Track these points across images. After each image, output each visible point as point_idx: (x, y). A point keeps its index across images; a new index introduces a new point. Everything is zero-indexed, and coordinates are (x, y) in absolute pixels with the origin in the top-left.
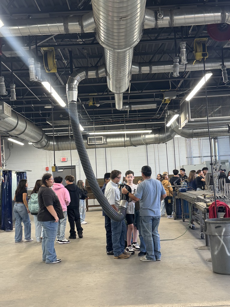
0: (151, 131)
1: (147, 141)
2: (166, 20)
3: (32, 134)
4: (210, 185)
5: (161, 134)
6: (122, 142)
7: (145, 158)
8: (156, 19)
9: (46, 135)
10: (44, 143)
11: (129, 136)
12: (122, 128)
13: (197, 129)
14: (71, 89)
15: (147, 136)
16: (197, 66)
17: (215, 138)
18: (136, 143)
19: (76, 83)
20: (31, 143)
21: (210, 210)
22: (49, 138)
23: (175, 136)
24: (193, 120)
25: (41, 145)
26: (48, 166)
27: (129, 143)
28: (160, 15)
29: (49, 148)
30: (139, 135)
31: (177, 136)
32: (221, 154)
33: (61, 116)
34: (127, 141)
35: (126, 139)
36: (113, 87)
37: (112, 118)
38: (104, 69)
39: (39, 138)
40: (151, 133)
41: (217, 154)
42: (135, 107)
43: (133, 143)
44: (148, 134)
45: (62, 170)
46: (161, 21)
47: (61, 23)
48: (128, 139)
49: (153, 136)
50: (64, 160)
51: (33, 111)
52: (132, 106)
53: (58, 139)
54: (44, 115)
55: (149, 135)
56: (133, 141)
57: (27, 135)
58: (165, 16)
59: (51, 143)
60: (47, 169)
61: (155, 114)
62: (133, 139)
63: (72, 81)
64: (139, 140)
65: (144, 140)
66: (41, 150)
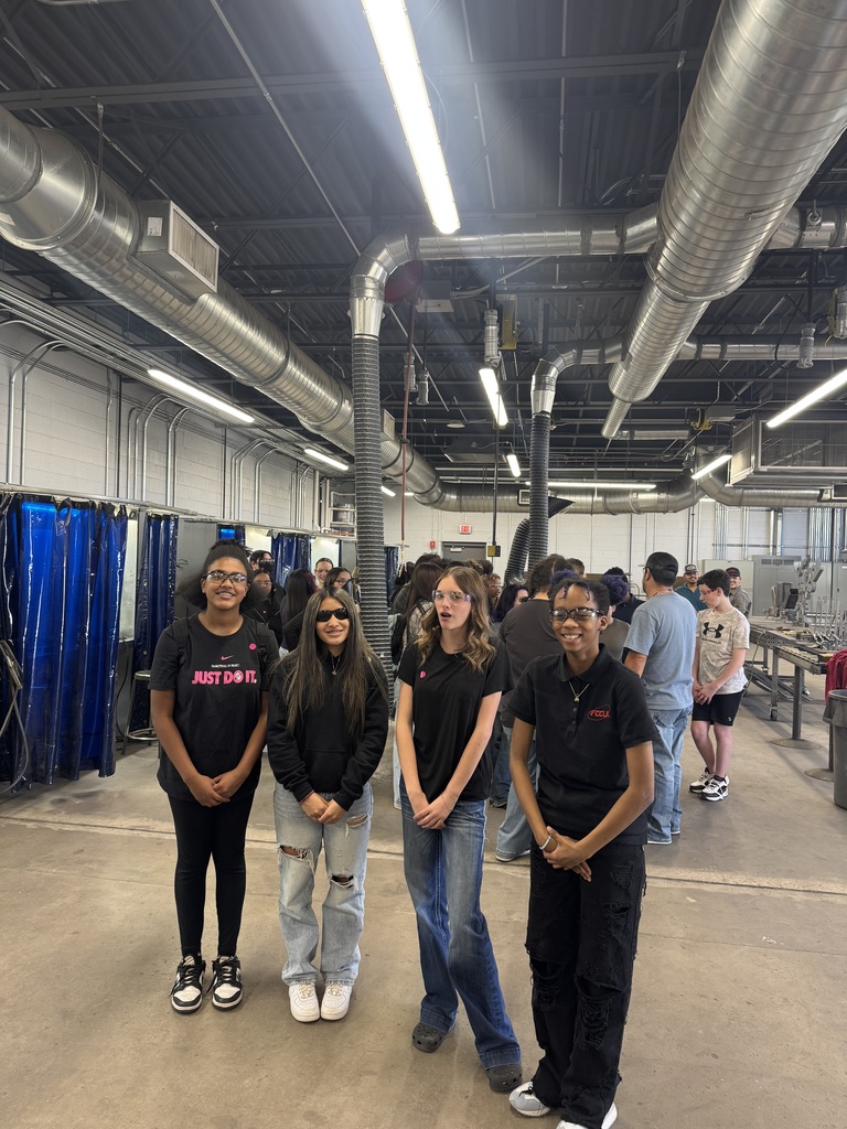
0: (654, 486)
1: (641, 506)
2: (826, 230)
3: (418, 477)
4: (787, 607)
5: (672, 494)
6: (587, 504)
7: (626, 538)
8: (803, 226)
9: (441, 480)
10: (435, 496)
11: (602, 492)
12: (589, 477)
13: (752, 489)
14: (541, 385)
15: (642, 497)
16: (830, 349)
17: (778, 510)
18: (616, 507)
19: (553, 373)
20: (411, 494)
21: (830, 668)
22: (447, 487)
23: (702, 500)
24: (764, 469)
25: (429, 498)
26: (435, 540)
27: (601, 507)
28: (813, 217)
29: (443, 505)
30: (625, 492)
31: (705, 500)
32: (787, 543)
33: (474, 445)
34: (597, 502)
35: (596, 498)
36: (621, 386)
37: (568, 455)
38: (619, 347)
39: (427, 484)
40: (652, 491)
41: (779, 543)
42: (640, 435)
43: (610, 507)
44: (643, 491)
45: (460, 550)
46: (813, 233)
47: (577, 230)
48: (601, 499)
49: (654, 496)
50: (465, 531)
51: (422, 432)
52: (636, 432)
53: (461, 489)
54: (440, 441)
55: (646, 493)
56: (611, 503)
57: (411, 478)
58: (824, 220)
59: (447, 496)
60: (432, 545)
61: (660, 452)
62: (611, 500)
63: (545, 369)
64: (624, 503)
65: (635, 503)
66: (428, 508)
